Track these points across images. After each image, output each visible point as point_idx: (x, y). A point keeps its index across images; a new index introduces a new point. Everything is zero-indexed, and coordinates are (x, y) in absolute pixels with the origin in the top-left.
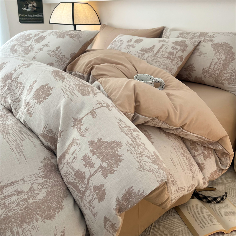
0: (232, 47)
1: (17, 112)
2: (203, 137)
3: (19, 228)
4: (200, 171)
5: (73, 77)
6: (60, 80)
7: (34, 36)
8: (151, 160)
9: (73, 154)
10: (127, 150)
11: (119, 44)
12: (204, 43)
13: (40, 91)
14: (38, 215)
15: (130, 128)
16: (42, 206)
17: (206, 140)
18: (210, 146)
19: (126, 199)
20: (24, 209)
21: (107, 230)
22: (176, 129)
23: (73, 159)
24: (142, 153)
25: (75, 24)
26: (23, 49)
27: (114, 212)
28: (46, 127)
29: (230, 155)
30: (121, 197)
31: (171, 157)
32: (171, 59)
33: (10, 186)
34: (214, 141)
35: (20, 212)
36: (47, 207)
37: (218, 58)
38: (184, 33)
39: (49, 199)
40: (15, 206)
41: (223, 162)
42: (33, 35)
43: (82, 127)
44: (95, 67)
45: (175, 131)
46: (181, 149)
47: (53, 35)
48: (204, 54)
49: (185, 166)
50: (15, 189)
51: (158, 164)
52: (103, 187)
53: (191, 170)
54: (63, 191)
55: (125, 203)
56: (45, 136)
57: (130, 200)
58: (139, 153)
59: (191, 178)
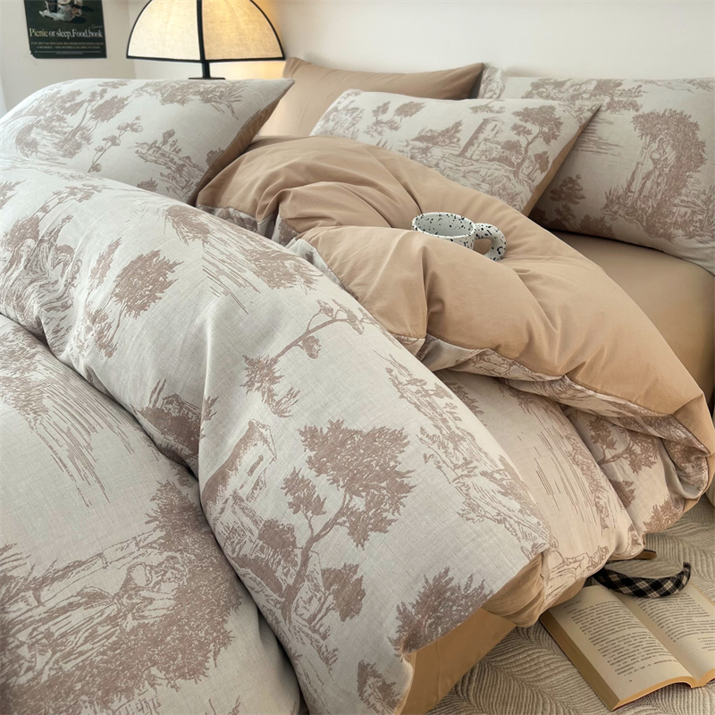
0: (696, 125)
1: (61, 341)
2: (632, 405)
3: (98, 708)
4: (621, 506)
5: (233, 228)
6: (195, 237)
7: (89, 98)
8: (498, 485)
9: (251, 471)
10: (425, 456)
11: (350, 119)
12: (611, 113)
13: (134, 273)
14: (153, 666)
15: (425, 384)
16: (166, 637)
17: (639, 411)
18: (651, 431)
19: (428, 607)
20: (110, 649)
21: (369, 704)
22: (552, 381)
23: (255, 488)
24: (469, 464)
25: (207, 58)
26: (57, 141)
27: (392, 650)
28: (162, 388)
29: (711, 457)
30: (415, 603)
31: (539, 467)
32: (511, 164)
33: (62, 577)
34: (663, 415)
35: (98, 659)
36: (181, 640)
37: (653, 160)
38: (547, 84)
39: (183, 614)
40: (81, 641)
41: (688, 476)
42: (85, 96)
43: (276, 387)
44: (289, 192)
45: (547, 387)
46: (565, 441)
47: (150, 94)
48: (611, 147)
50: (78, 587)
51: (518, 497)
52: (355, 572)
53: (596, 505)
54: (224, 586)
55: (427, 620)
56: (157, 415)
57: (442, 610)
58: (460, 463)
59: (599, 528)
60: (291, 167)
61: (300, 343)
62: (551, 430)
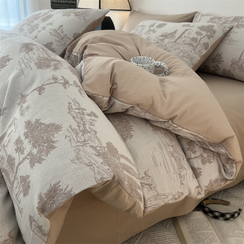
2: (200, 136)
4: (193, 177)
6: (25, 51)
8: (96, 151)
9: (9, 136)
10: (66, 136)
11: (141, 29)
12: (237, 29)
15: (85, 110)
17: (203, 139)
18: (211, 148)
19: (50, 196)
21: (35, 233)
23: (8, 142)
24: (85, 142)
27: (36, 211)
29: (237, 162)
30: (45, 193)
31: (153, 155)
32: (193, 46)
34: (217, 142)
38: (216, 18)
41: (228, 170)
43: (24, 105)
44: (88, 45)
46: (170, 147)
48: (235, 42)
49: (171, 169)
51: (104, 158)
53: (179, 174)
55: (49, 201)
57: (56, 198)
58: (81, 141)
59: (179, 184)
60: (95, 38)
61: (38, 89)
62: (164, 142)
